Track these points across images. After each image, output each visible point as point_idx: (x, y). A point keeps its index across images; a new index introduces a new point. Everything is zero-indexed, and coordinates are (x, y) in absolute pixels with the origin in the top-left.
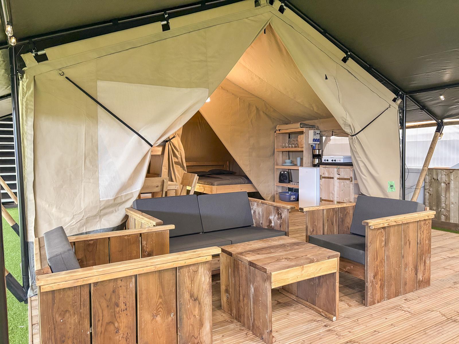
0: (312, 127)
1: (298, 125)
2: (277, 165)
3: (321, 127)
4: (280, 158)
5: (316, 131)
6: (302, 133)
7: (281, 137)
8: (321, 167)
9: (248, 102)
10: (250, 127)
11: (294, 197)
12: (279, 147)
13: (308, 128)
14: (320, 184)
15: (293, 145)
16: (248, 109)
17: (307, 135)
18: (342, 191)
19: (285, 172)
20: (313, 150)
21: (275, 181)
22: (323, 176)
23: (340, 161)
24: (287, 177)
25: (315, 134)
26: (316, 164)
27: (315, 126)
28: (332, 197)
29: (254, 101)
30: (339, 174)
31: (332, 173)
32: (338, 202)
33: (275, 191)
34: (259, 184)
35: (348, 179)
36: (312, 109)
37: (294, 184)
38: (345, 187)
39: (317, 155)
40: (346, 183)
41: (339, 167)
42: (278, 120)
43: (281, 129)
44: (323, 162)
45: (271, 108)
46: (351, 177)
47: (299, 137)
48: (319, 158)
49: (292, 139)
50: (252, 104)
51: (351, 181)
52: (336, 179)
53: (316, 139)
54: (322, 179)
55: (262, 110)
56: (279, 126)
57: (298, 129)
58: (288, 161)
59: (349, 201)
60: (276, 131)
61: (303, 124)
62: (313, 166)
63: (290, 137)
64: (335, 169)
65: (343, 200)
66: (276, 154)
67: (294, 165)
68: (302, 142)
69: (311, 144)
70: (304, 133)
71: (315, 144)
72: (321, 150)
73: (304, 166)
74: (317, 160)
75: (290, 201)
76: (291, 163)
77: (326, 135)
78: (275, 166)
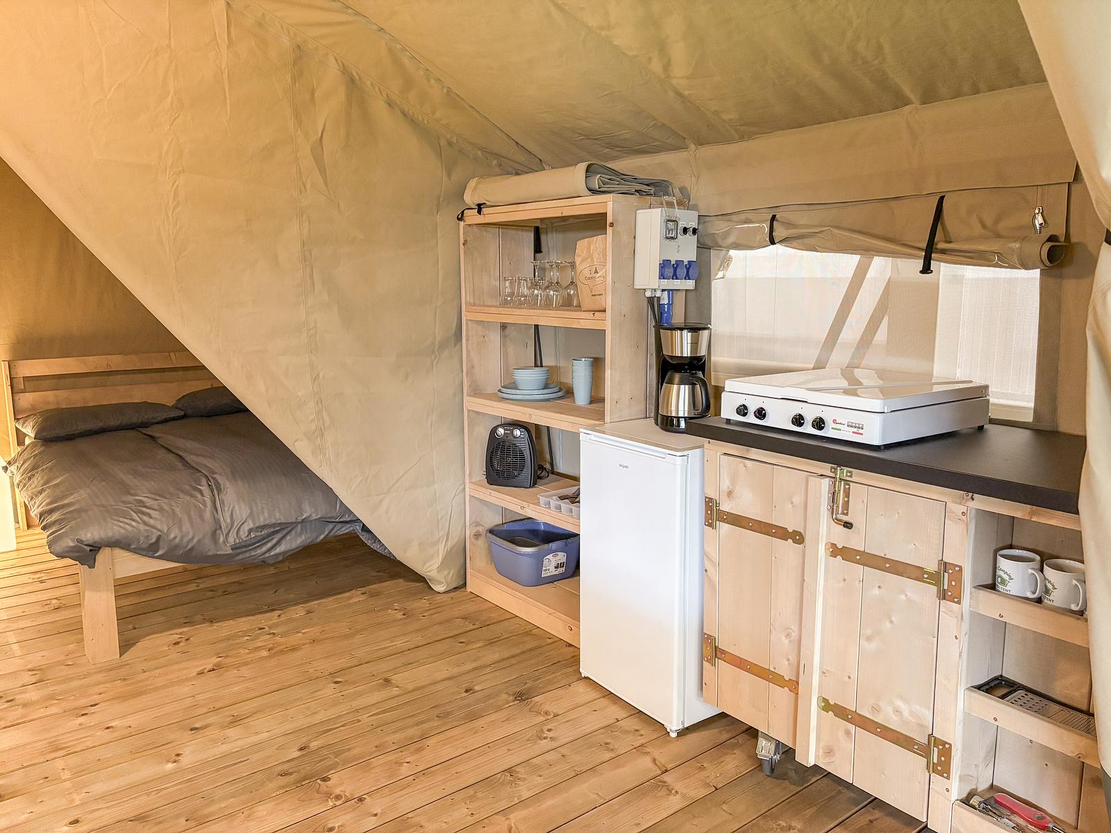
0: (653, 189)
1: (576, 176)
2: (477, 392)
3: (706, 193)
4: (489, 359)
5: (678, 213)
6: (596, 223)
7: (492, 241)
8: (716, 449)
9: (292, 34)
10: (308, 186)
11: (558, 558)
12: (486, 303)
13: (633, 194)
14: (707, 556)
15: (552, 293)
16: (294, 80)
17: (625, 238)
18: (869, 639)
19: (517, 432)
20: (659, 326)
21: (467, 473)
22: (726, 507)
23: (855, 430)
24: (527, 453)
25: (672, 230)
26: (678, 418)
27: (668, 187)
28: (788, 660)
29: (325, 30)
30: (848, 525)
31: (792, 503)
32: (827, 706)
33: (468, 524)
34: (381, 497)
35: (926, 576)
36: (656, 66)
37: (559, 508)
38: (891, 622)
39: (685, 365)
40: (903, 597)
41: (851, 476)
42: (479, 152)
43: (488, 203)
44: (728, 421)
45: (429, 81)
46: (945, 566)
47: (582, 245)
48: (694, 384)
49: (552, 255)
50: (317, 48)
51: (943, 595)
52: (822, 550)
53: (679, 263)
54: (725, 528)
55: (384, 94)
56: (480, 185)
57: (577, 201)
58: (529, 379)
59: (921, 726)
60: (463, 212)
61: (606, 171)
62: (658, 425)
63: (544, 248)
64: (813, 481)
65: (876, 709)
66: (467, 340)
67: (560, 394)
68: (599, 280)
69: (648, 294)
70: (612, 225)
71: (669, 291)
72: (705, 334)
73: (607, 419)
74: (685, 390)
75: (541, 581)
76: (546, 387)
77: (731, 240)
78: (466, 398)
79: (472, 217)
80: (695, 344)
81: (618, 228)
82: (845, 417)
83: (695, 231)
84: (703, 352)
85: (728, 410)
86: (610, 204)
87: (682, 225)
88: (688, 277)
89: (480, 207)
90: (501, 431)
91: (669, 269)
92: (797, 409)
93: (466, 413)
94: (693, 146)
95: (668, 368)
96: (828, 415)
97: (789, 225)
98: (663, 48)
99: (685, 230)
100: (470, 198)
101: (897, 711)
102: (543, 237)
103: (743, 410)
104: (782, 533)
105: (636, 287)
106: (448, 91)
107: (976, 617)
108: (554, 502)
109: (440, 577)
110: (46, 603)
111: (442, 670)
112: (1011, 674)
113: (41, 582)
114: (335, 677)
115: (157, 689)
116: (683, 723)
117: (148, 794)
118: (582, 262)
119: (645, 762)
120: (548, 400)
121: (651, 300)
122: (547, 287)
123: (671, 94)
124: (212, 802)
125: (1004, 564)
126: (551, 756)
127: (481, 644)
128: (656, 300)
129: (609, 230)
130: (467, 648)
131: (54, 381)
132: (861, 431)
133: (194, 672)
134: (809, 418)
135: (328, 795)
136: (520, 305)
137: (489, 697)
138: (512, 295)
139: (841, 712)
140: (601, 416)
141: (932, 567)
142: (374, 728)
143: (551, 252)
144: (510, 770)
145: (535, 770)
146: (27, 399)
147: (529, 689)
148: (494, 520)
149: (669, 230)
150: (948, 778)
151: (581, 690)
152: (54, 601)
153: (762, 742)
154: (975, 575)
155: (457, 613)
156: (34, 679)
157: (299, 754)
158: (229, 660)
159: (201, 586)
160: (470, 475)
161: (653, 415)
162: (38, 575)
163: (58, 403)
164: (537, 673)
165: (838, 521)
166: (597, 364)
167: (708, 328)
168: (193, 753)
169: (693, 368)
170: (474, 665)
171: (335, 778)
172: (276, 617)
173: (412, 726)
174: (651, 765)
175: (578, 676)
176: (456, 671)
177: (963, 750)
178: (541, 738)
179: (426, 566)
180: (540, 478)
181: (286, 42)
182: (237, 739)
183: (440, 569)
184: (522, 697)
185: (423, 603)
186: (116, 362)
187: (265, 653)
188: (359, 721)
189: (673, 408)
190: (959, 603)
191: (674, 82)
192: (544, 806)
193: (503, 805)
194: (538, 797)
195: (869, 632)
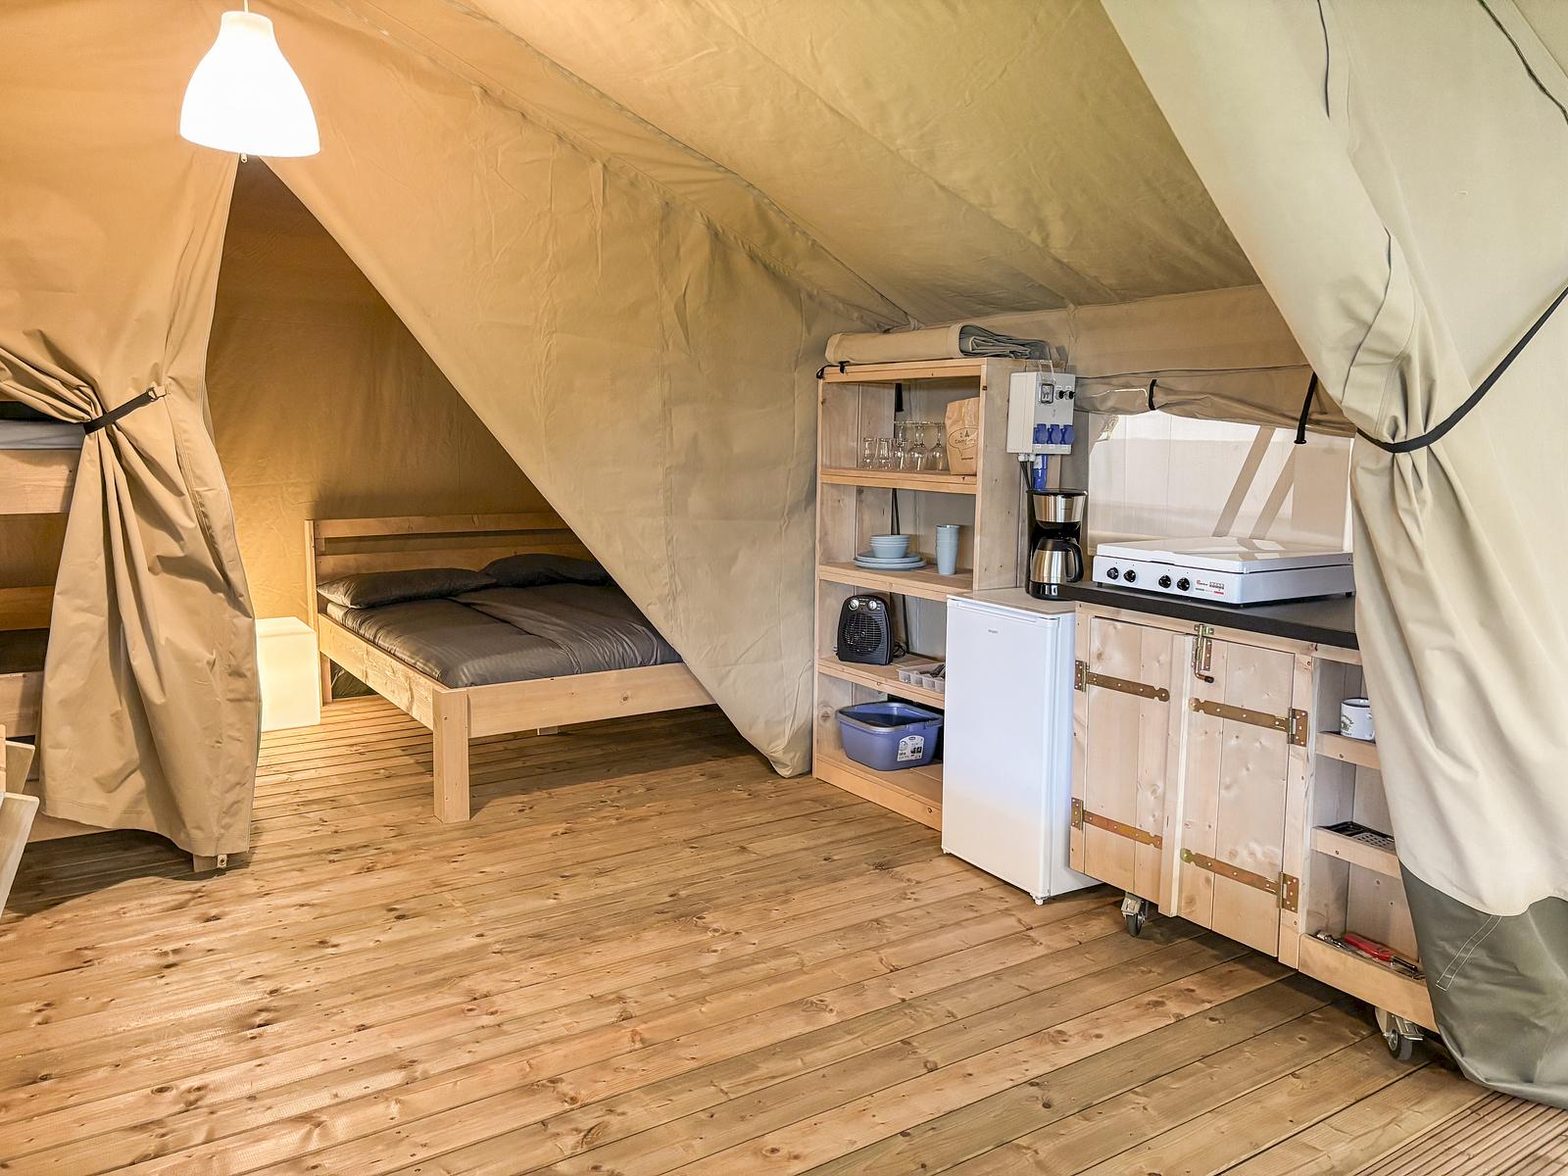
0: (1029, 352)
1: (948, 338)
2: (830, 561)
3: (1084, 353)
4: (844, 525)
5: (1053, 376)
6: (969, 385)
7: (852, 403)
8: (1085, 611)
9: (661, 192)
10: (670, 343)
11: (915, 742)
12: (843, 465)
13: (1005, 356)
14: (1076, 720)
15: (916, 455)
16: (661, 236)
17: (999, 402)
18: (1228, 788)
19: (873, 605)
20: (1032, 492)
21: (817, 648)
22: (1096, 669)
23: (1217, 590)
24: (884, 630)
25: (1048, 394)
26: (1050, 585)
27: (1043, 347)
28: (1154, 816)
29: (694, 187)
30: (1209, 680)
31: (1159, 662)
32: (1189, 857)
33: (815, 704)
34: (727, 669)
35: (1277, 723)
36: (1035, 238)
37: (920, 683)
38: (1248, 769)
39: (1059, 530)
40: (1257, 745)
41: (1212, 633)
42: (840, 305)
43: (852, 362)
44: (1100, 585)
45: (794, 233)
46: (1294, 712)
47: (953, 408)
48: (1067, 551)
49: (915, 417)
50: (684, 204)
51: (1292, 740)
52: (1185, 705)
53: (1054, 427)
54: (1095, 690)
55: (747, 247)
56: (844, 342)
57: (949, 363)
58: (888, 546)
59: (1272, 865)
60: (823, 370)
61: (978, 332)
62: (1028, 593)
63: (905, 406)
64: (1179, 638)
65: (1233, 854)
66: (822, 504)
67: (921, 564)
68: (970, 444)
69: (1021, 458)
70: (985, 388)
71: (1043, 455)
72: (1080, 500)
73: (975, 586)
74: (1058, 555)
75: (895, 765)
76: (905, 556)
77: (1110, 403)
78: (818, 567)
79: (833, 375)
80: (1069, 510)
81: (992, 391)
82: (1208, 578)
83: (1071, 395)
84: (1077, 518)
85: (1099, 575)
86: (984, 368)
87: (1058, 388)
88: (1063, 441)
89: (842, 365)
90: (856, 603)
91: (1043, 434)
92: (1164, 571)
93: (817, 583)
94: (1072, 306)
95: (1041, 534)
96: (1192, 577)
97: (1169, 391)
98: (1041, 224)
99: (1061, 394)
100: (830, 355)
101: (1252, 854)
102: (905, 395)
103: (1113, 573)
104: (1149, 692)
105: (1008, 451)
106: (813, 245)
107: (1323, 762)
108: (914, 676)
109: (786, 759)
110: (375, 771)
111: (799, 842)
112: (1360, 819)
113: (361, 754)
114: (689, 843)
115: (514, 845)
116: (1049, 891)
117: (540, 920)
118: (951, 425)
119: (1011, 922)
120: (909, 569)
121: (1024, 464)
122: (911, 450)
123: (1050, 261)
124: (599, 929)
125: (1346, 710)
126: (917, 913)
127: (834, 823)
128: (1029, 465)
129: (982, 393)
130: (820, 826)
131: (355, 543)
132: (1221, 590)
133: (549, 834)
134: (1175, 580)
135: (706, 929)
136: (880, 468)
137: (849, 865)
138: (871, 456)
139: (1201, 861)
140: (969, 585)
141: (1283, 714)
142: (738, 883)
143: (913, 413)
144: (877, 921)
145: (901, 921)
146: (330, 563)
147: (889, 861)
148: (846, 702)
149: (1044, 394)
150: (1296, 911)
151: (943, 864)
152: (382, 771)
153: (1128, 901)
154: (1320, 721)
155: (806, 796)
156: (393, 833)
157: (668, 899)
158: (577, 826)
159: (528, 764)
160: (819, 651)
161: (1023, 585)
162: (355, 748)
163: (358, 567)
164: (897, 849)
165: (1200, 676)
166: (964, 533)
167: (1084, 494)
168: (567, 894)
169: (1068, 536)
170: (829, 840)
171: (709, 917)
172: (615, 792)
173: (776, 884)
174: (1016, 924)
175: (940, 853)
176: (812, 843)
177: (1311, 886)
178: (905, 899)
179: (773, 745)
180: (897, 657)
181: (656, 201)
182: (606, 886)
183: (786, 750)
184: (882, 867)
185: (767, 786)
186: (417, 524)
187: (614, 822)
188: (722, 878)
189: (1045, 575)
190: (1305, 745)
191: (1053, 251)
192: (911, 947)
193: (872, 944)
194: (906, 940)
195: (1228, 780)
